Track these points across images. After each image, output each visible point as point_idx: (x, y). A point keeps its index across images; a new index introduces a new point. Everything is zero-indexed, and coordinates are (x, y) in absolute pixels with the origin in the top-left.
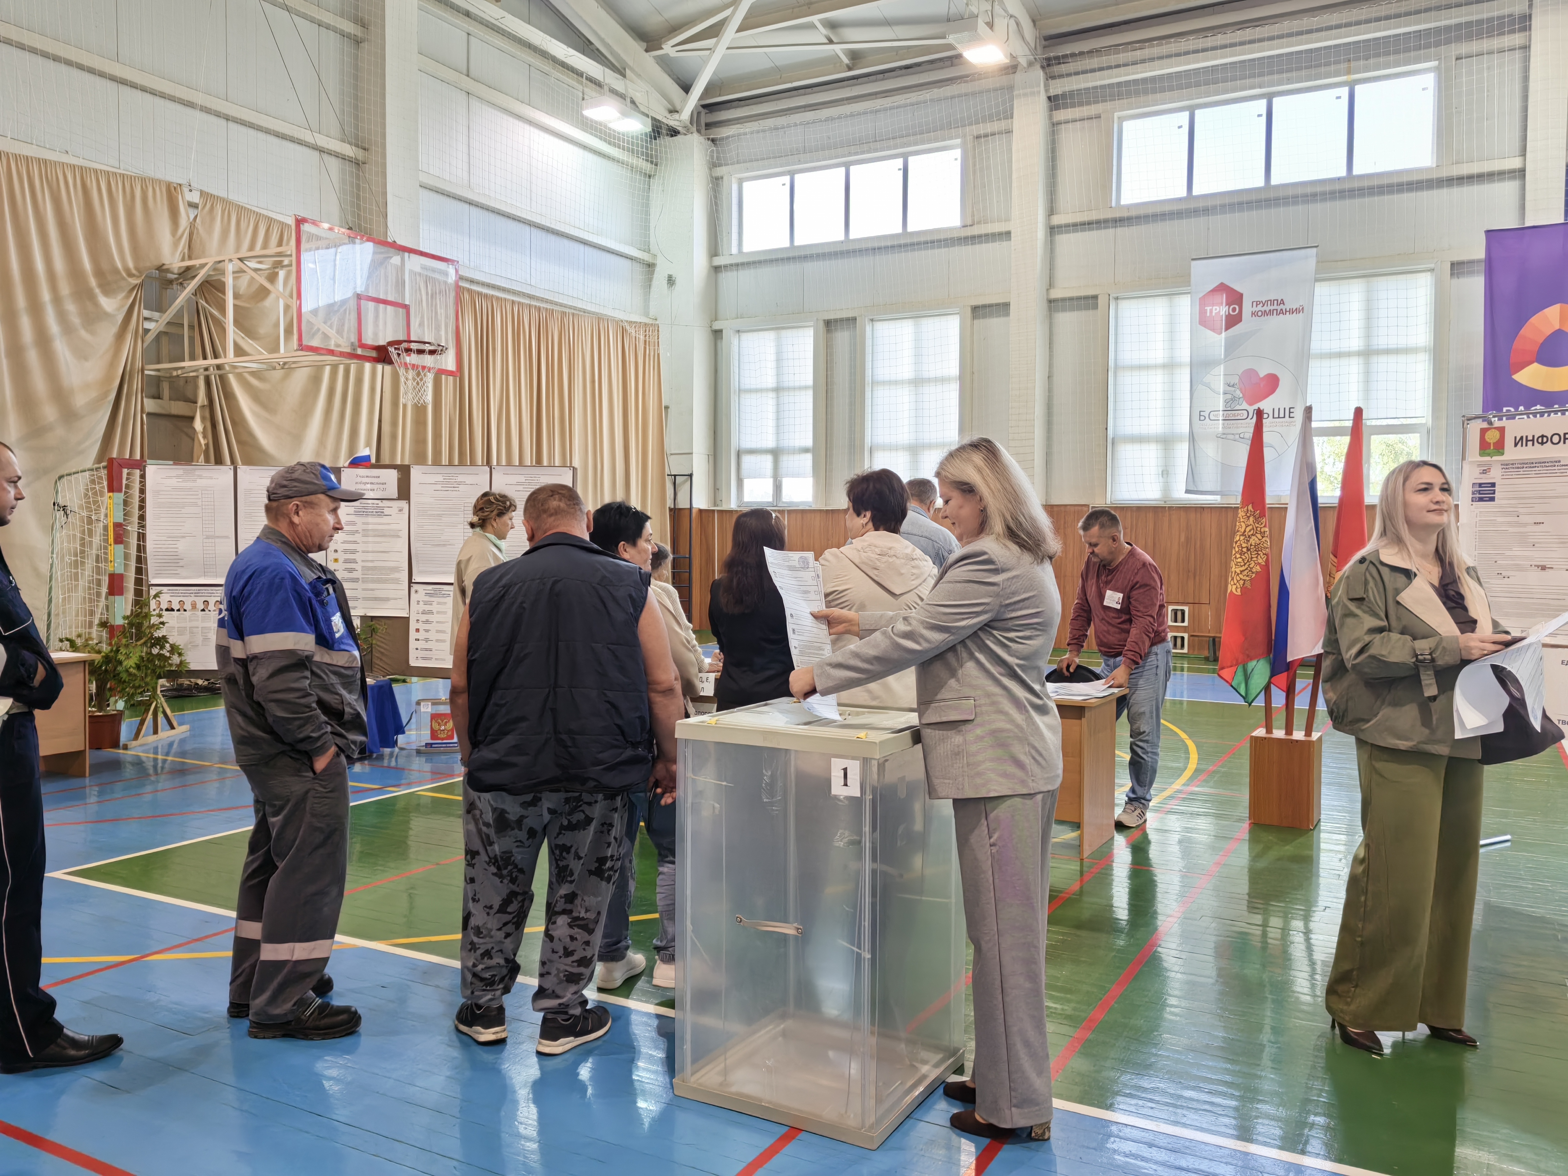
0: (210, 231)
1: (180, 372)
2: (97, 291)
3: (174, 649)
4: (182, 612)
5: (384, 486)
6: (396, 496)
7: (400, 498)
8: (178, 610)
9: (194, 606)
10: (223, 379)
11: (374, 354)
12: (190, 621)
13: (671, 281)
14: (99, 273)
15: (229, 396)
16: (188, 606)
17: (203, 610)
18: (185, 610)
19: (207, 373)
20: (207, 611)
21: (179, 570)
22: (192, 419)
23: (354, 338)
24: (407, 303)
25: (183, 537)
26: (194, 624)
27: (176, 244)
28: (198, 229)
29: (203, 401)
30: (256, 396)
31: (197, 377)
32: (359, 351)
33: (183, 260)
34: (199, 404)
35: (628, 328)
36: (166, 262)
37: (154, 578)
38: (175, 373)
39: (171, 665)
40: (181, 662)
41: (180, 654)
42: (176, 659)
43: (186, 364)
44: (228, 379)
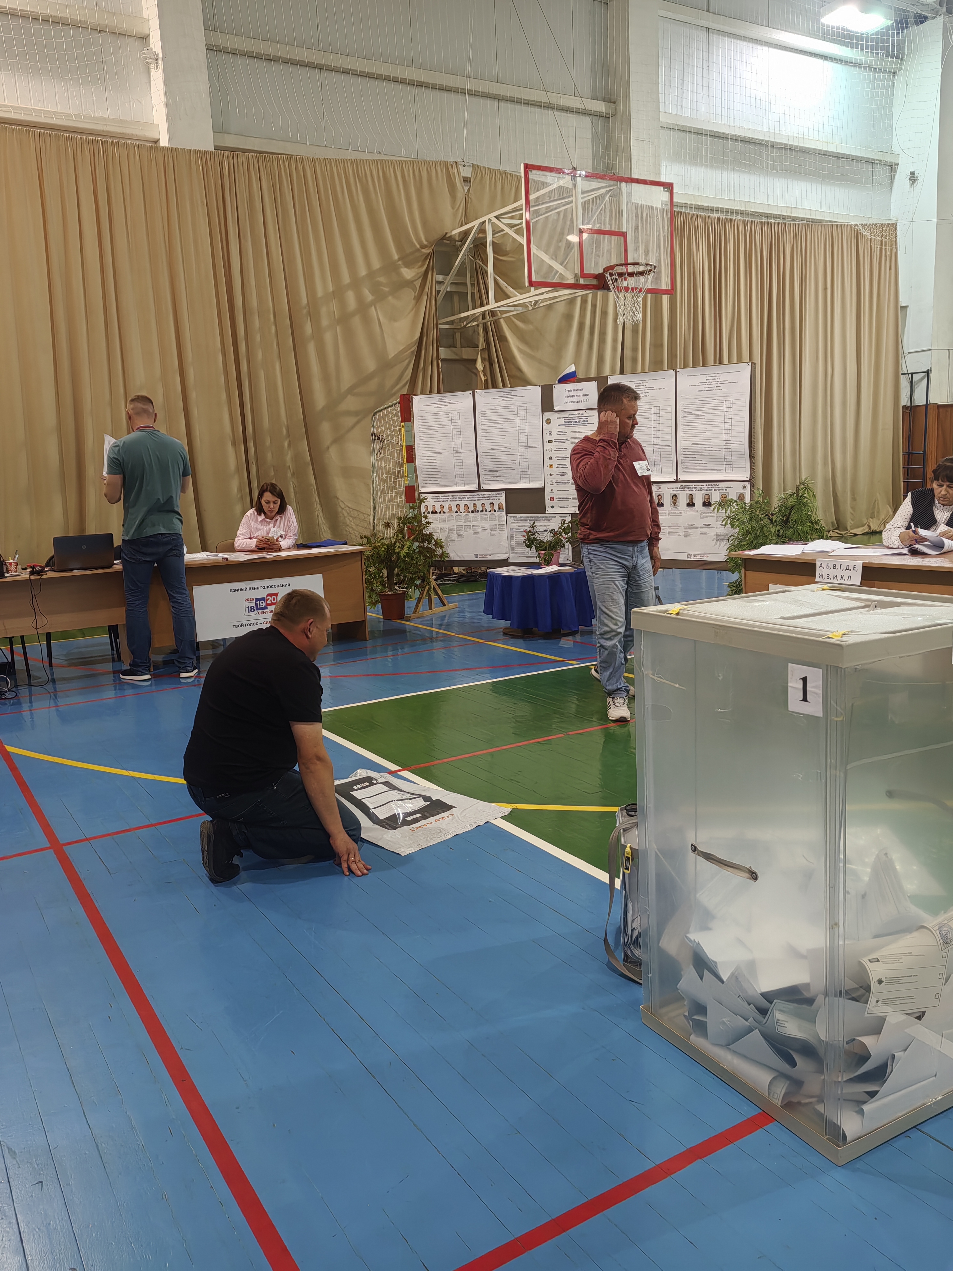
0: (481, 199)
2: (400, 264)
3: (438, 544)
4: (442, 514)
8: (440, 513)
9: (450, 509)
10: (496, 324)
11: (595, 282)
12: (448, 521)
13: (913, 178)
14: (399, 247)
15: (502, 339)
16: (446, 509)
17: (456, 512)
18: (444, 513)
20: (459, 513)
21: (439, 480)
22: (475, 361)
23: (578, 271)
24: (624, 230)
25: (440, 453)
26: (451, 523)
27: (455, 215)
28: (471, 199)
29: (482, 344)
31: (478, 325)
32: (582, 281)
33: (459, 226)
34: (480, 348)
35: (863, 231)
36: (449, 231)
37: (422, 487)
38: (461, 323)
39: (436, 556)
40: (443, 552)
41: (442, 547)
42: (439, 551)
43: (470, 312)
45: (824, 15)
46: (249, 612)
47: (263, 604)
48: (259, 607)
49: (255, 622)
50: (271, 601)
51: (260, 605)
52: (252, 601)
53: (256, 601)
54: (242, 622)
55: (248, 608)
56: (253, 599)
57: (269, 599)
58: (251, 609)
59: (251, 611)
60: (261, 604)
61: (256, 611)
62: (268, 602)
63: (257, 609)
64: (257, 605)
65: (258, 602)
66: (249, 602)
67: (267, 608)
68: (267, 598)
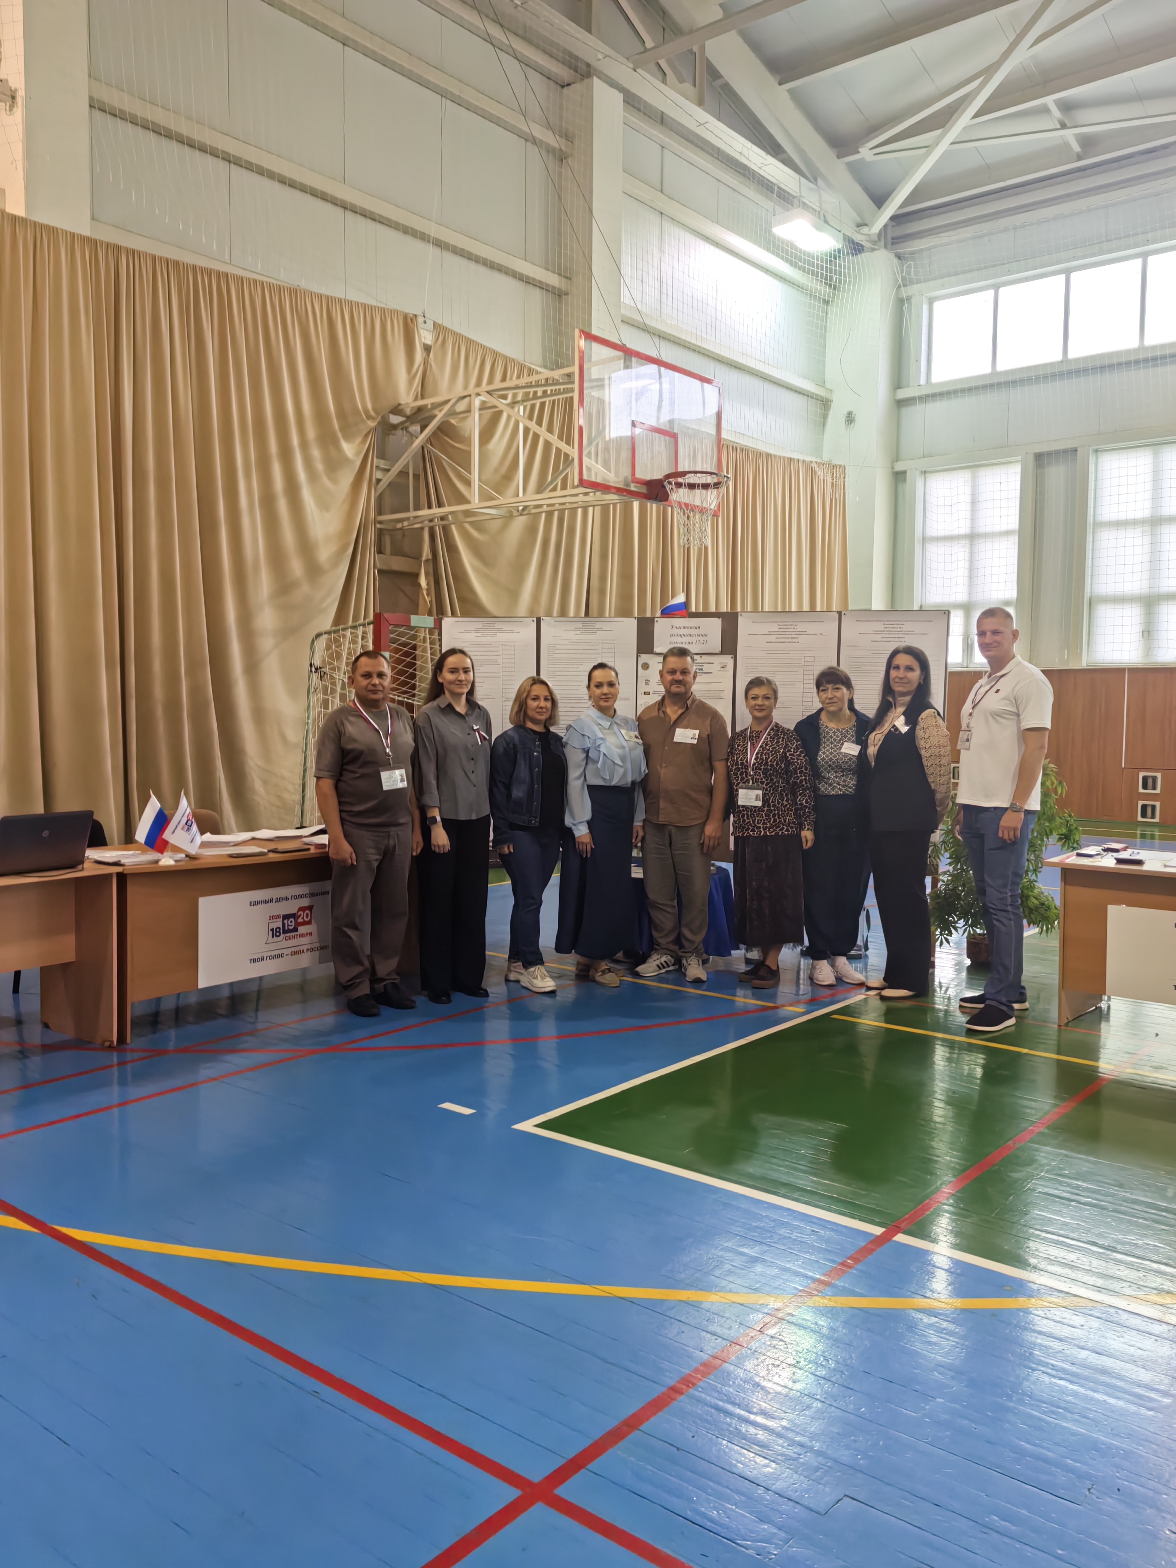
0: (442, 368)
1: (406, 523)
2: (339, 435)
5: (705, 638)
6: (718, 649)
7: (724, 651)
10: (446, 530)
13: (850, 418)
14: (341, 414)
15: (452, 549)
19: (431, 524)
22: (417, 575)
23: (626, 472)
24: (676, 431)
27: (411, 382)
28: (431, 365)
29: (428, 554)
30: (476, 548)
31: (422, 529)
32: (635, 488)
33: (416, 399)
34: (424, 558)
35: (817, 469)
36: (402, 402)
38: (399, 526)
43: (412, 514)
44: (451, 529)
45: (775, 226)
46: (273, 937)
47: (291, 923)
48: (286, 928)
49: (280, 952)
50: (303, 918)
51: (288, 925)
52: (278, 920)
53: (284, 919)
54: (262, 954)
55: (272, 930)
56: (279, 916)
57: (301, 915)
58: (275, 933)
59: (277, 936)
60: (290, 924)
61: (282, 936)
62: (300, 920)
63: (285, 932)
64: (284, 924)
65: (286, 921)
66: (275, 920)
67: (295, 930)
68: (299, 913)
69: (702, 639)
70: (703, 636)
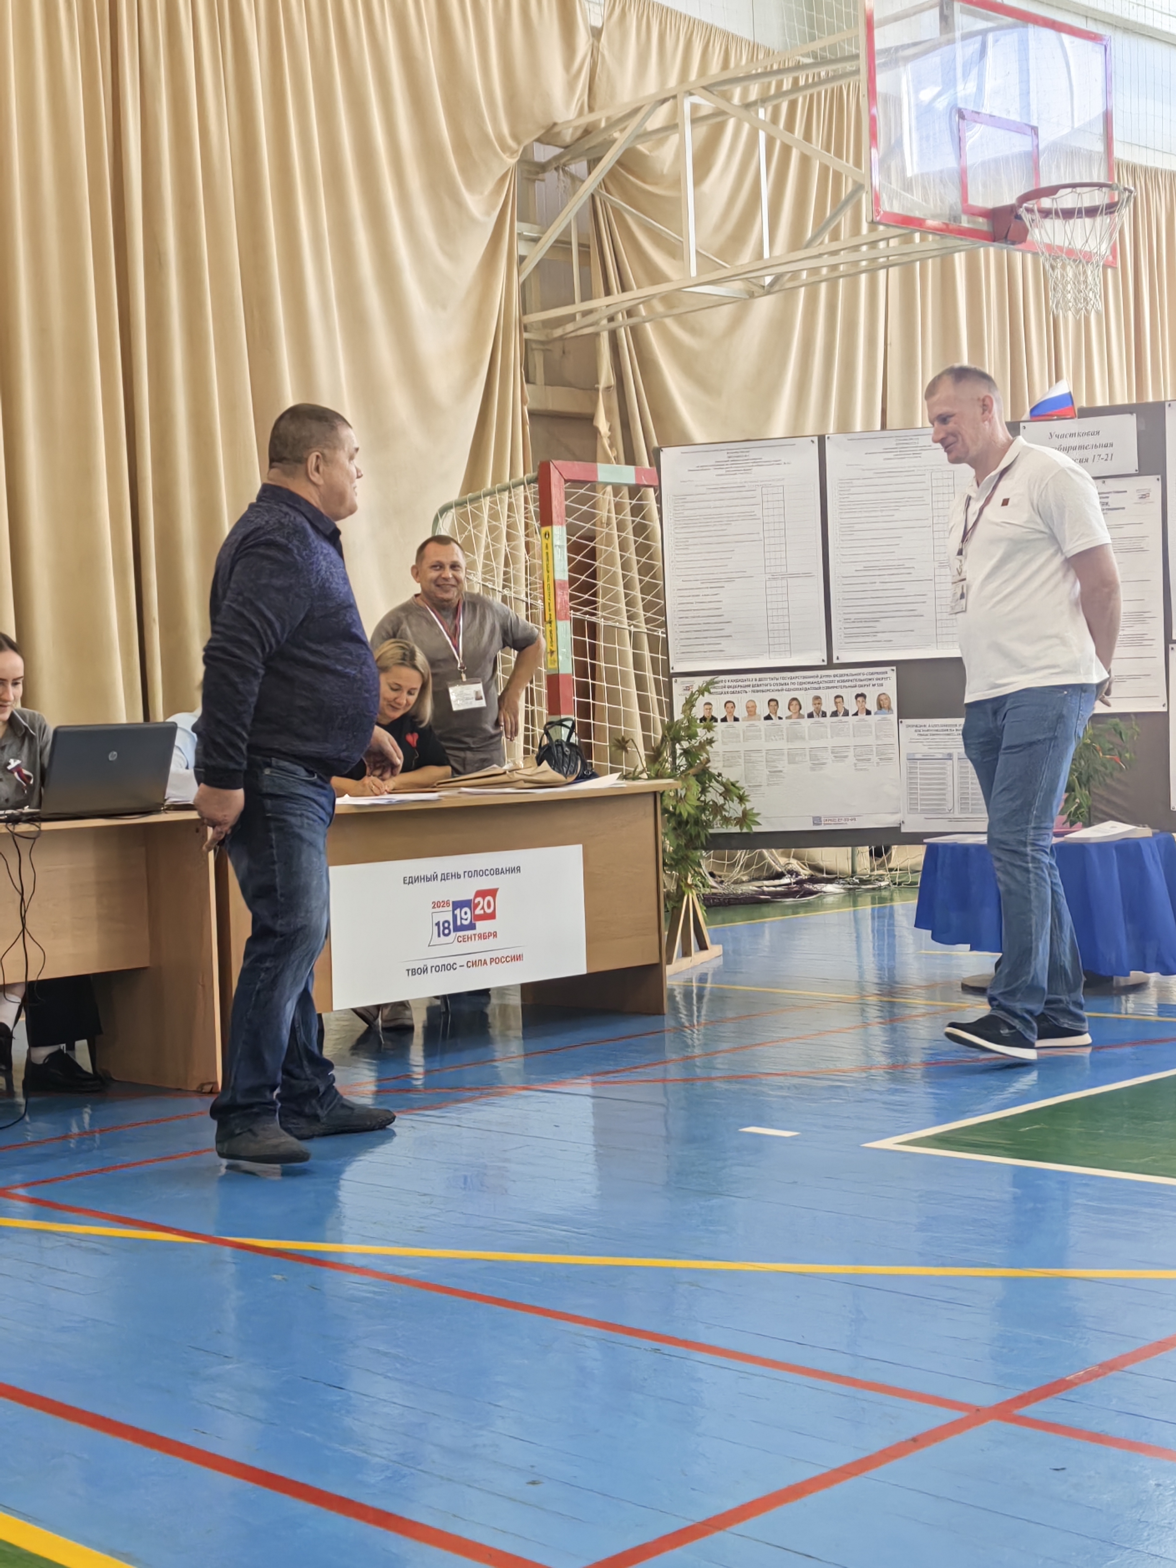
0: (621, 60)
2: (459, 179)
3: (730, 790)
4: (730, 722)
5: (1109, 450)
6: (1133, 465)
7: (1143, 470)
8: (724, 720)
9: (751, 711)
12: (746, 739)
14: (461, 146)
16: (740, 711)
17: (768, 718)
18: (736, 719)
20: (775, 720)
21: (725, 644)
22: (591, 416)
23: (953, 197)
24: (1033, 122)
25: (730, 580)
26: (752, 745)
27: (571, 85)
28: (603, 56)
29: (608, 379)
32: (965, 223)
33: (580, 113)
36: (560, 119)
37: (681, 660)
39: (726, 820)
40: (745, 813)
41: (742, 799)
42: (734, 809)
43: (579, 308)
44: (645, 331)
46: (439, 935)
47: (465, 916)
48: (459, 923)
49: (451, 961)
50: (483, 908)
51: (461, 919)
52: (446, 909)
53: (454, 909)
54: (425, 962)
55: (438, 924)
56: (448, 903)
57: (479, 903)
58: (443, 929)
59: (445, 935)
60: (464, 916)
61: (453, 934)
62: (478, 911)
63: (457, 929)
64: (455, 917)
65: (457, 912)
66: (441, 909)
67: (472, 927)
68: (476, 901)
69: (1103, 451)
70: (1106, 446)
